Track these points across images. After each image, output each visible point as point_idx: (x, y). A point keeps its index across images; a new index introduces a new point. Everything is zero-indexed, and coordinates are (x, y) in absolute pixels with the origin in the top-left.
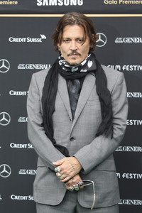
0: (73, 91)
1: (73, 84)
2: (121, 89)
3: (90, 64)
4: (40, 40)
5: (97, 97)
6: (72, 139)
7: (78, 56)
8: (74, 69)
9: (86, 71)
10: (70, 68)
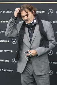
0: (30, 32)
1: (30, 29)
3: (35, 21)
7: (29, 21)
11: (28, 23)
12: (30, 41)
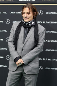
0: (25, 32)
1: (26, 29)
2: (43, 34)
3: (33, 23)
4: (20, 13)
5: (34, 36)
6: (22, 50)
8: (26, 24)
9: (31, 25)
10: (25, 23)
11: (25, 21)
12: (23, 42)
